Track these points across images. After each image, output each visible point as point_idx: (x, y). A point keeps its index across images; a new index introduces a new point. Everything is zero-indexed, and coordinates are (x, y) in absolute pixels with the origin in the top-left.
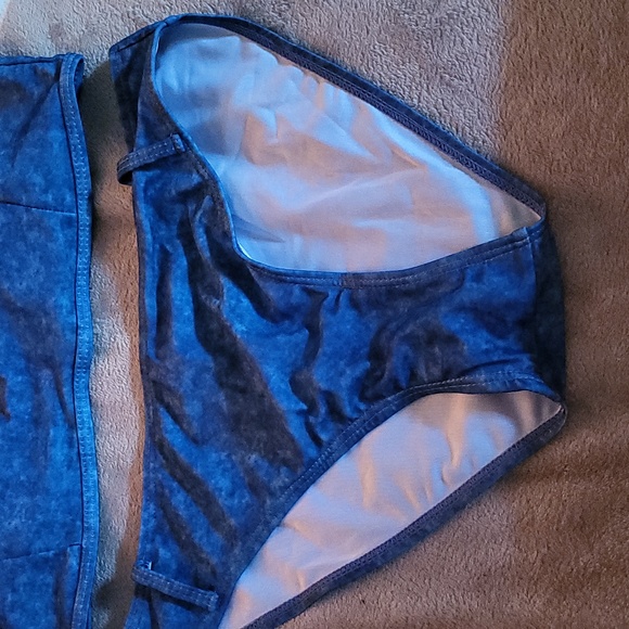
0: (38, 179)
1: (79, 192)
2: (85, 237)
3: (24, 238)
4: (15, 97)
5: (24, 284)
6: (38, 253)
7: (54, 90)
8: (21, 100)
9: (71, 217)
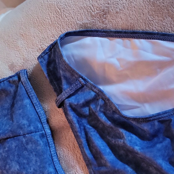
0: (25, 122)
1: (42, 122)
3: (26, 149)
4: (3, 96)
5: (32, 169)
6: (34, 153)
7: (20, 84)
8: (6, 96)
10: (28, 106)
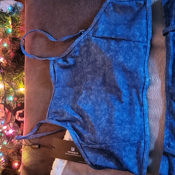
0: (138, 34)
1: (148, 38)
2: (148, 51)
3: (132, 51)
4: (129, 11)
5: (131, 64)
6: (135, 55)
8: (131, 12)
9: (145, 45)
10: (144, 24)
